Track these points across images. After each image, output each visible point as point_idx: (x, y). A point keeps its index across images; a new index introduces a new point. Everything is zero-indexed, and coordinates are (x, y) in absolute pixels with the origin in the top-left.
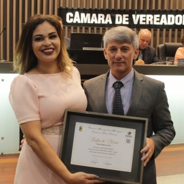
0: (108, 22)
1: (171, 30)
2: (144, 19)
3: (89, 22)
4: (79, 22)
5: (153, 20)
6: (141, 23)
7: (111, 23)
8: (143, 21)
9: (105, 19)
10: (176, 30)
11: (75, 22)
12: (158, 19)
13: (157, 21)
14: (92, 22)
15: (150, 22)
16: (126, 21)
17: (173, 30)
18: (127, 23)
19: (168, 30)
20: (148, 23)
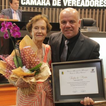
0: (48, 5)
1: (87, 10)
2: (71, 3)
3: (36, 4)
4: (29, 4)
5: (76, 3)
6: (69, 5)
7: (50, 5)
8: (70, 4)
9: (46, 2)
10: (91, 10)
11: (27, 4)
12: (79, 3)
13: (79, 4)
14: (38, 5)
15: (74, 4)
16: (59, 4)
17: (89, 10)
18: (60, 5)
19: (85, 10)
20: (73, 5)
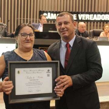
2: (85, 17)
5: (89, 17)
6: (83, 19)
12: (92, 17)
